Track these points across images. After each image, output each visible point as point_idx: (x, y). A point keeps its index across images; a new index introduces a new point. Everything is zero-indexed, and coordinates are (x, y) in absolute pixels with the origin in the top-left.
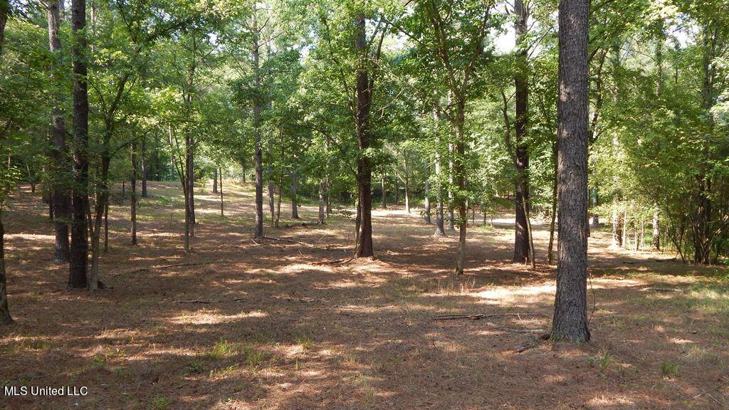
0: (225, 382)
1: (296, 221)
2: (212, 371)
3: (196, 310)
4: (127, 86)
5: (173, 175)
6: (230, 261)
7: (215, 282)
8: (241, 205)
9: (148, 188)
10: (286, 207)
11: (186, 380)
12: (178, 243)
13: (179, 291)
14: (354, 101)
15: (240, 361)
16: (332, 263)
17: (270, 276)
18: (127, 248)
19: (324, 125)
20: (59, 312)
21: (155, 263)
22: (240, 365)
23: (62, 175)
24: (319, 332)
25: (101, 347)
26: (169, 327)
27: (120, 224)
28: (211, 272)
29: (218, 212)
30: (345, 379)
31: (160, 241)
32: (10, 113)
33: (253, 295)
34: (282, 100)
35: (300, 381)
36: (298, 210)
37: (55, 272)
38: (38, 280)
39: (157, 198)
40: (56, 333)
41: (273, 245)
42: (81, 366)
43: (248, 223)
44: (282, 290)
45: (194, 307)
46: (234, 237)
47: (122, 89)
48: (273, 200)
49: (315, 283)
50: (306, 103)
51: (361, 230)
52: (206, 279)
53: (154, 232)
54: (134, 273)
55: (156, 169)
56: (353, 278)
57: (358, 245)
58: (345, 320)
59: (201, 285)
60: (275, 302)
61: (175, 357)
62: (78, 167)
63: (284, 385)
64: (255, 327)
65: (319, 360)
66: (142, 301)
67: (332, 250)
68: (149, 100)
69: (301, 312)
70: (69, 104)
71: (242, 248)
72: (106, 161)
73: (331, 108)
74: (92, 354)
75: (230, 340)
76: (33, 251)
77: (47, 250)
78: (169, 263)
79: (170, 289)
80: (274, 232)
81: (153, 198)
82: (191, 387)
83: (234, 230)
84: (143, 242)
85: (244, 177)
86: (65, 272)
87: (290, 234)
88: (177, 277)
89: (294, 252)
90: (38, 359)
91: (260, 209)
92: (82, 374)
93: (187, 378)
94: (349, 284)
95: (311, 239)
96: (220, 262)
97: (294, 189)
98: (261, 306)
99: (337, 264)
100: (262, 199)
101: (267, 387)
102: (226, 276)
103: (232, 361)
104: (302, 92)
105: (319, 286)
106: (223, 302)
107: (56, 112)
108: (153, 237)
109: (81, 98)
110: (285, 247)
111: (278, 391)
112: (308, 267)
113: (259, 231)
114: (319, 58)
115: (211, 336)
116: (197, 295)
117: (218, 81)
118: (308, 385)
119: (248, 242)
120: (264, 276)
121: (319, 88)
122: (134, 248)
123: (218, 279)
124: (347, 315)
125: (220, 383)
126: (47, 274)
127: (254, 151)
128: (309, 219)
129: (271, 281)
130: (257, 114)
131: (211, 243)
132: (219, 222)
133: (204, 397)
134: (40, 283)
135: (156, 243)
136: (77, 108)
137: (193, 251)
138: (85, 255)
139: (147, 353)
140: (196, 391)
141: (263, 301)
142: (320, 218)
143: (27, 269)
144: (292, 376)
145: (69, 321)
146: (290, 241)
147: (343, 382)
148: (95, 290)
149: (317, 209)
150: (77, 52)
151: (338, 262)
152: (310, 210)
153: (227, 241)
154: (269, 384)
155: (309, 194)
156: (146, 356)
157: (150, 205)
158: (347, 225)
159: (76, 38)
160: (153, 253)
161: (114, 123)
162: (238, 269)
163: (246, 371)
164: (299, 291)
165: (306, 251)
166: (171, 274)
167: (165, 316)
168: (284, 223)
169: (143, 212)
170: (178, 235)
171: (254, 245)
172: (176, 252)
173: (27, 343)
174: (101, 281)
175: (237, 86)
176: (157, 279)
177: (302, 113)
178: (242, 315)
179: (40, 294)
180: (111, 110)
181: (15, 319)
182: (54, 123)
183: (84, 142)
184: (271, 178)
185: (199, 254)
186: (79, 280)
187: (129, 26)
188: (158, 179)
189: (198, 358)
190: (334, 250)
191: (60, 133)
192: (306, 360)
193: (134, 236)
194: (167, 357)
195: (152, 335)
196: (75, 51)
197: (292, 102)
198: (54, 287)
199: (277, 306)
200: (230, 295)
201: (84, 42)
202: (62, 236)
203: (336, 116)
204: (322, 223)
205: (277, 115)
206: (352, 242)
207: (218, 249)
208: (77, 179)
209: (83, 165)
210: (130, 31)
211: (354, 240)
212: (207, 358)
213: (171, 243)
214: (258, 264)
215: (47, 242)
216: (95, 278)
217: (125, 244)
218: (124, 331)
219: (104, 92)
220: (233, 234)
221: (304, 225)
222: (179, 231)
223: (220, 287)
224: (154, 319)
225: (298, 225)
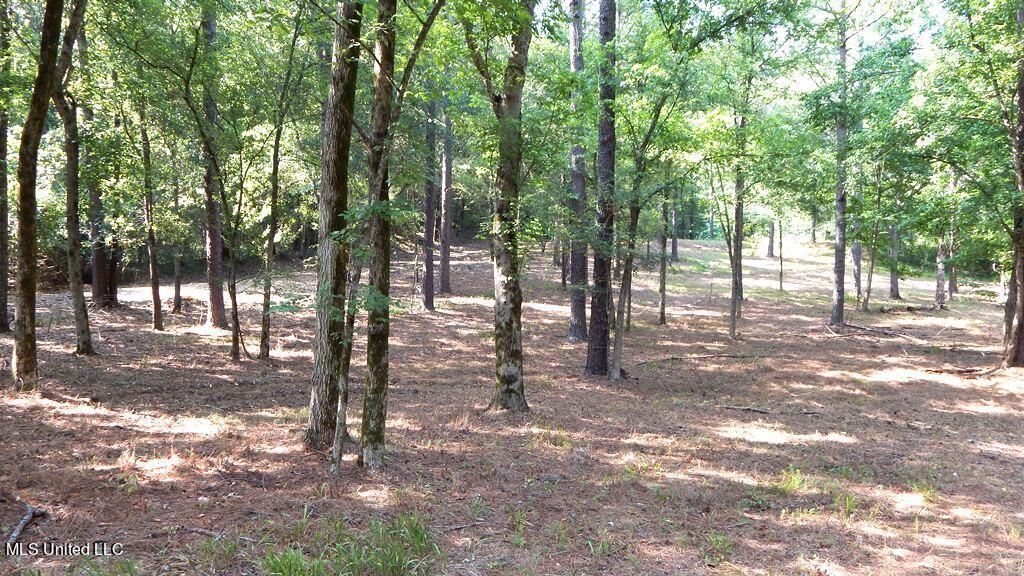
0: (804, 530)
1: (896, 303)
2: (784, 511)
3: (748, 421)
4: (664, 112)
5: (712, 231)
6: (795, 356)
7: (773, 384)
8: (808, 276)
9: (680, 249)
10: (881, 281)
11: (746, 517)
12: (720, 326)
13: (723, 391)
14: (1012, 111)
15: (824, 502)
16: (960, 372)
17: (857, 383)
18: (654, 328)
19: (954, 154)
20: (576, 403)
21: (691, 350)
22: (825, 509)
23: (583, 231)
24: (947, 479)
25: (632, 454)
26: (714, 440)
27: (646, 295)
28: (768, 370)
29: (775, 285)
30: (1004, 561)
31: (695, 322)
32: (533, 154)
33: (830, 408)
34: (885, 115)
35: (923, 550)
36: (900, 286)
37: (570, 352)
38: (551, 360)
39: (691, 263)
40: (576, 430)
41: (859, 338)
42: (610, 475)
43: (820, 302)
44: (876, 405)
45: (747, 415)
46: (798, 322)
47: (657, 116)
48: (859, 270)
49: (932, 402)
50: (925, 120)
51: (1015, 322)
52: (760, 379)
53: (687, 308)
54: (663, 361)
55: (690, 223)
56: (999, 400)
57: (1010, 347)
58: (990, 466)
59: (754, 386)
60: (867, 424)
61: (729, 483)
62: (601, 221)
63: (900, 552)
64: (838, 457)
65: (952, 523)
66: (675, 400)
67: (960, 352)
68: (690, 129)
69: (911, 445)
70: (592, 140)
71: (811, 339)
72: (636, 212)
73: (967, 124)
74: (621, 462)
75: (805, 471)
76: (544, 325)
77: (559, 324)
78: (708, 352)
79: (712, 388)
80: (860, 317)
81: (685, 262)
82: (755, 528)
83: (798, 311)
84: (674, 321)
85: (814, 235)
86: (581, 354)
87: (887, 322)
88: (720, 373)
89: (895, 349)
90: (559, 458)
91: (840, 282)
92: (613, 486)
93: (747, 515)
94: (992, 408)
95: (923, 333)
96: (779, 357)
97: (894, 254)
98: (845, 426)
99: (970, 374)
100: (843, 267)
101: (870, 549)
102: (788, 377)
103: (811, 502)
104: (918, 101)
105: (939, 406)
106: (786, 413)
107: (576, 151)
108: (687, 315)
109: (608, 131)
110: (878, 341)
111: (889, 558)
112: (919, 375)
113: (838, 315)
114: (951, 46)
115: (775, 461)
116: (748, 400)
117: (785, 95)
118: (939, 559)
119: (822, 331)
120: (847, 383)
121: (948, 94)
122: (663, 328)
123: (777, 380)
124: (993, 458)
125: (797, 531)
126: (561, 354)
127: (834, 196)
128: (918, 301)
129: (858, 392)
130: (843, 140)
131: (764, 328)
132: (776, 299)
133: (775, 546)
134: (553, 365)
135: (691, 324)
136: (603, 144)
137: (740, 337)
138: (606, 333)
139: (690, 471)
140: (764, 535)
141: (847, 420)
142: (937, 300)
143: (539, 346)
144: (910, 539)
145: (589, 416)
146: (886, 332)
147: (1001, 565)
148: (616, 380)
149: (932, 285)
150: (605, 71)
151: (971, 371)
152: (920, 286)
153: (789, 328)
154: (874, 545)
155: (919, 262)
156: (689, 475)
157: (682, 272)
158: (988, 314)
159: (604, 53)
160: (687, 337)
161: (646, 161)
162: (807, 368)
163: (834, 520)
164: (905, 410)
165: (914, 350)
166: (711, 368)
167: (707, 424)
168: (876, 304)
169: (674, 282)
170: (719, 314)
171: (830, 335)
172: (716, 337)
173: (546, 437)
174: (623, 368)
175: (814, 100)
176: (692, 373)
177: (917, 136)
178: (816, 437)
179: (555, 378)
180: (644, 146)
181: (530, 405)
182: (574, 165)
183: (610, 188)
184: (859, 236)
185: (749, 343)
186: (598, 365)
187: (669, 30)
188: (692, 237)
189: (760, 488)
190: (963, 351)
191: (580, 177)
192: (931, 520)
193: (663, 313)
194: (717, 481)
195: (694, 448)
196: (603, 70)
197: (903, 118)
198: (569, 370)
199: (870, 430)
200: (797, 405)
201: (613, 57)
202: (579, 309)
203: (975, 137)
204: (940, 307)
205: (876, 140)
206: (996, 341)
207: (775, 337)
208: (601, 235)
209: (608, 218)
210: (670, 36)
211: (1001, 337)
212: (773, 491)
213: (710, 325)
214: (837, 364)
215: (559, 314)
216: (617, 365)
217: (650, 323)
218: (657, 438)
219: (636, 122)
220: (798, 317)
221: (910, 309)
222: (723, 308)
223: (779, 393)
224: (693, 426)
225: (901, 309)
